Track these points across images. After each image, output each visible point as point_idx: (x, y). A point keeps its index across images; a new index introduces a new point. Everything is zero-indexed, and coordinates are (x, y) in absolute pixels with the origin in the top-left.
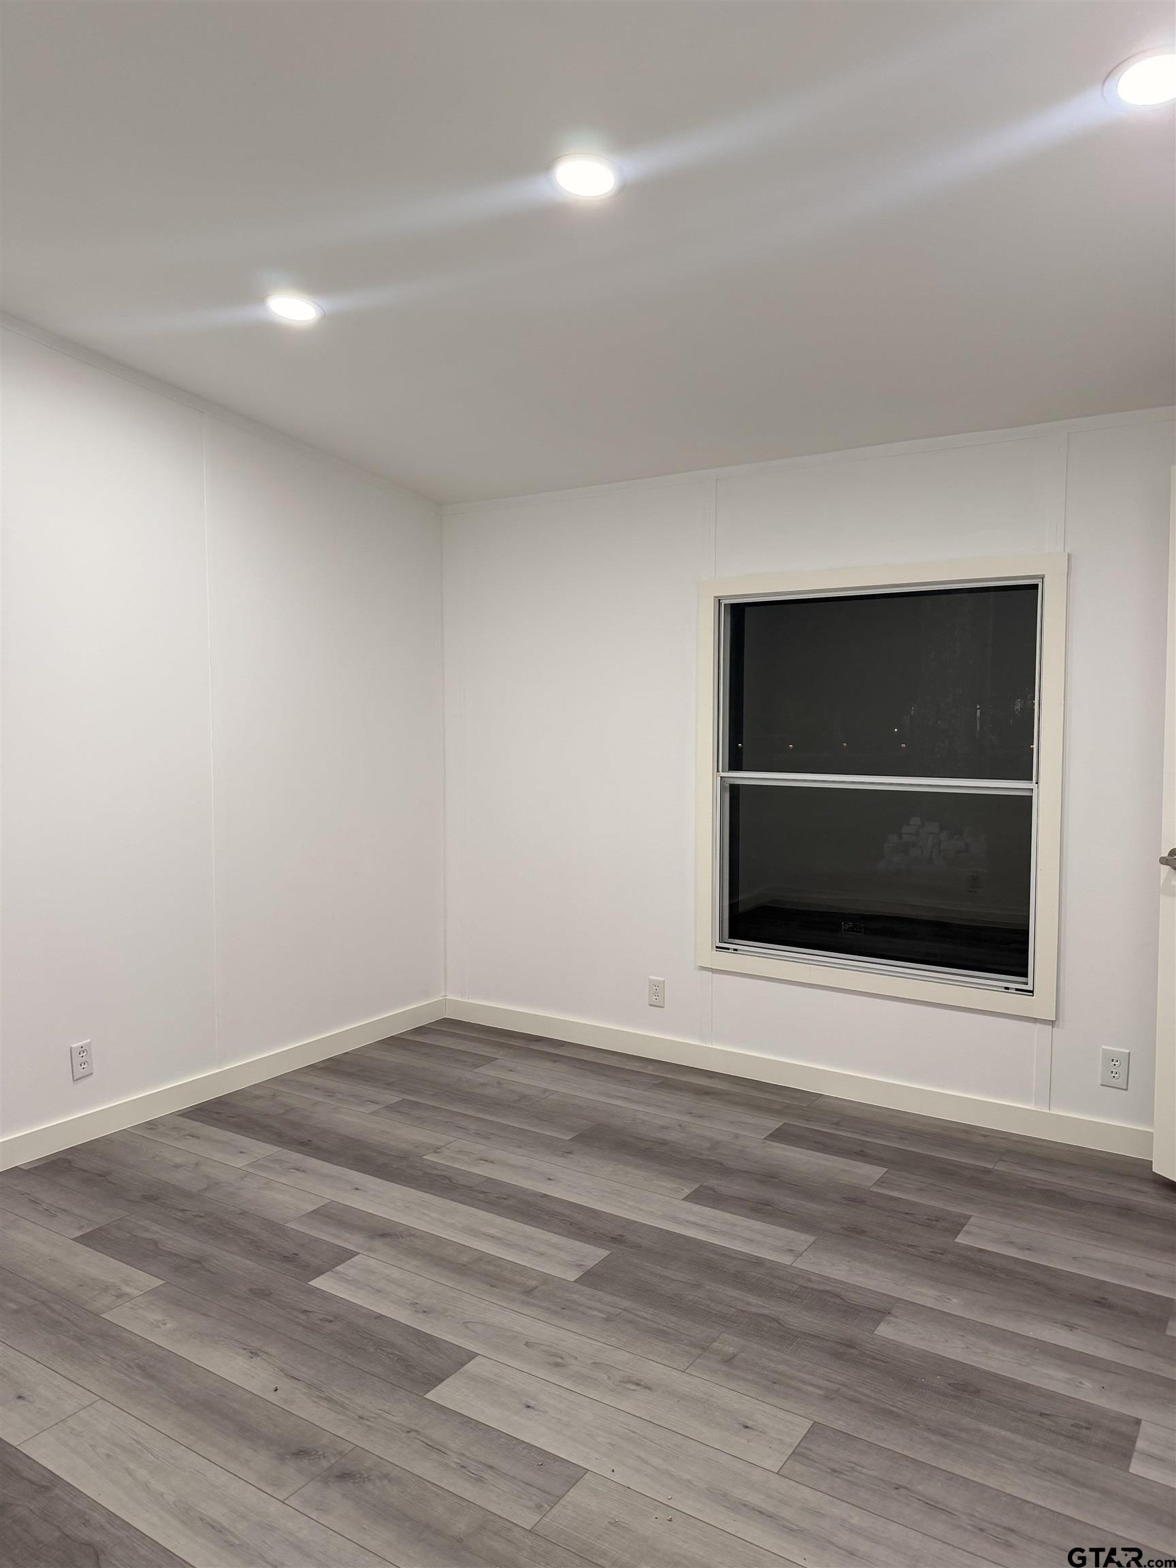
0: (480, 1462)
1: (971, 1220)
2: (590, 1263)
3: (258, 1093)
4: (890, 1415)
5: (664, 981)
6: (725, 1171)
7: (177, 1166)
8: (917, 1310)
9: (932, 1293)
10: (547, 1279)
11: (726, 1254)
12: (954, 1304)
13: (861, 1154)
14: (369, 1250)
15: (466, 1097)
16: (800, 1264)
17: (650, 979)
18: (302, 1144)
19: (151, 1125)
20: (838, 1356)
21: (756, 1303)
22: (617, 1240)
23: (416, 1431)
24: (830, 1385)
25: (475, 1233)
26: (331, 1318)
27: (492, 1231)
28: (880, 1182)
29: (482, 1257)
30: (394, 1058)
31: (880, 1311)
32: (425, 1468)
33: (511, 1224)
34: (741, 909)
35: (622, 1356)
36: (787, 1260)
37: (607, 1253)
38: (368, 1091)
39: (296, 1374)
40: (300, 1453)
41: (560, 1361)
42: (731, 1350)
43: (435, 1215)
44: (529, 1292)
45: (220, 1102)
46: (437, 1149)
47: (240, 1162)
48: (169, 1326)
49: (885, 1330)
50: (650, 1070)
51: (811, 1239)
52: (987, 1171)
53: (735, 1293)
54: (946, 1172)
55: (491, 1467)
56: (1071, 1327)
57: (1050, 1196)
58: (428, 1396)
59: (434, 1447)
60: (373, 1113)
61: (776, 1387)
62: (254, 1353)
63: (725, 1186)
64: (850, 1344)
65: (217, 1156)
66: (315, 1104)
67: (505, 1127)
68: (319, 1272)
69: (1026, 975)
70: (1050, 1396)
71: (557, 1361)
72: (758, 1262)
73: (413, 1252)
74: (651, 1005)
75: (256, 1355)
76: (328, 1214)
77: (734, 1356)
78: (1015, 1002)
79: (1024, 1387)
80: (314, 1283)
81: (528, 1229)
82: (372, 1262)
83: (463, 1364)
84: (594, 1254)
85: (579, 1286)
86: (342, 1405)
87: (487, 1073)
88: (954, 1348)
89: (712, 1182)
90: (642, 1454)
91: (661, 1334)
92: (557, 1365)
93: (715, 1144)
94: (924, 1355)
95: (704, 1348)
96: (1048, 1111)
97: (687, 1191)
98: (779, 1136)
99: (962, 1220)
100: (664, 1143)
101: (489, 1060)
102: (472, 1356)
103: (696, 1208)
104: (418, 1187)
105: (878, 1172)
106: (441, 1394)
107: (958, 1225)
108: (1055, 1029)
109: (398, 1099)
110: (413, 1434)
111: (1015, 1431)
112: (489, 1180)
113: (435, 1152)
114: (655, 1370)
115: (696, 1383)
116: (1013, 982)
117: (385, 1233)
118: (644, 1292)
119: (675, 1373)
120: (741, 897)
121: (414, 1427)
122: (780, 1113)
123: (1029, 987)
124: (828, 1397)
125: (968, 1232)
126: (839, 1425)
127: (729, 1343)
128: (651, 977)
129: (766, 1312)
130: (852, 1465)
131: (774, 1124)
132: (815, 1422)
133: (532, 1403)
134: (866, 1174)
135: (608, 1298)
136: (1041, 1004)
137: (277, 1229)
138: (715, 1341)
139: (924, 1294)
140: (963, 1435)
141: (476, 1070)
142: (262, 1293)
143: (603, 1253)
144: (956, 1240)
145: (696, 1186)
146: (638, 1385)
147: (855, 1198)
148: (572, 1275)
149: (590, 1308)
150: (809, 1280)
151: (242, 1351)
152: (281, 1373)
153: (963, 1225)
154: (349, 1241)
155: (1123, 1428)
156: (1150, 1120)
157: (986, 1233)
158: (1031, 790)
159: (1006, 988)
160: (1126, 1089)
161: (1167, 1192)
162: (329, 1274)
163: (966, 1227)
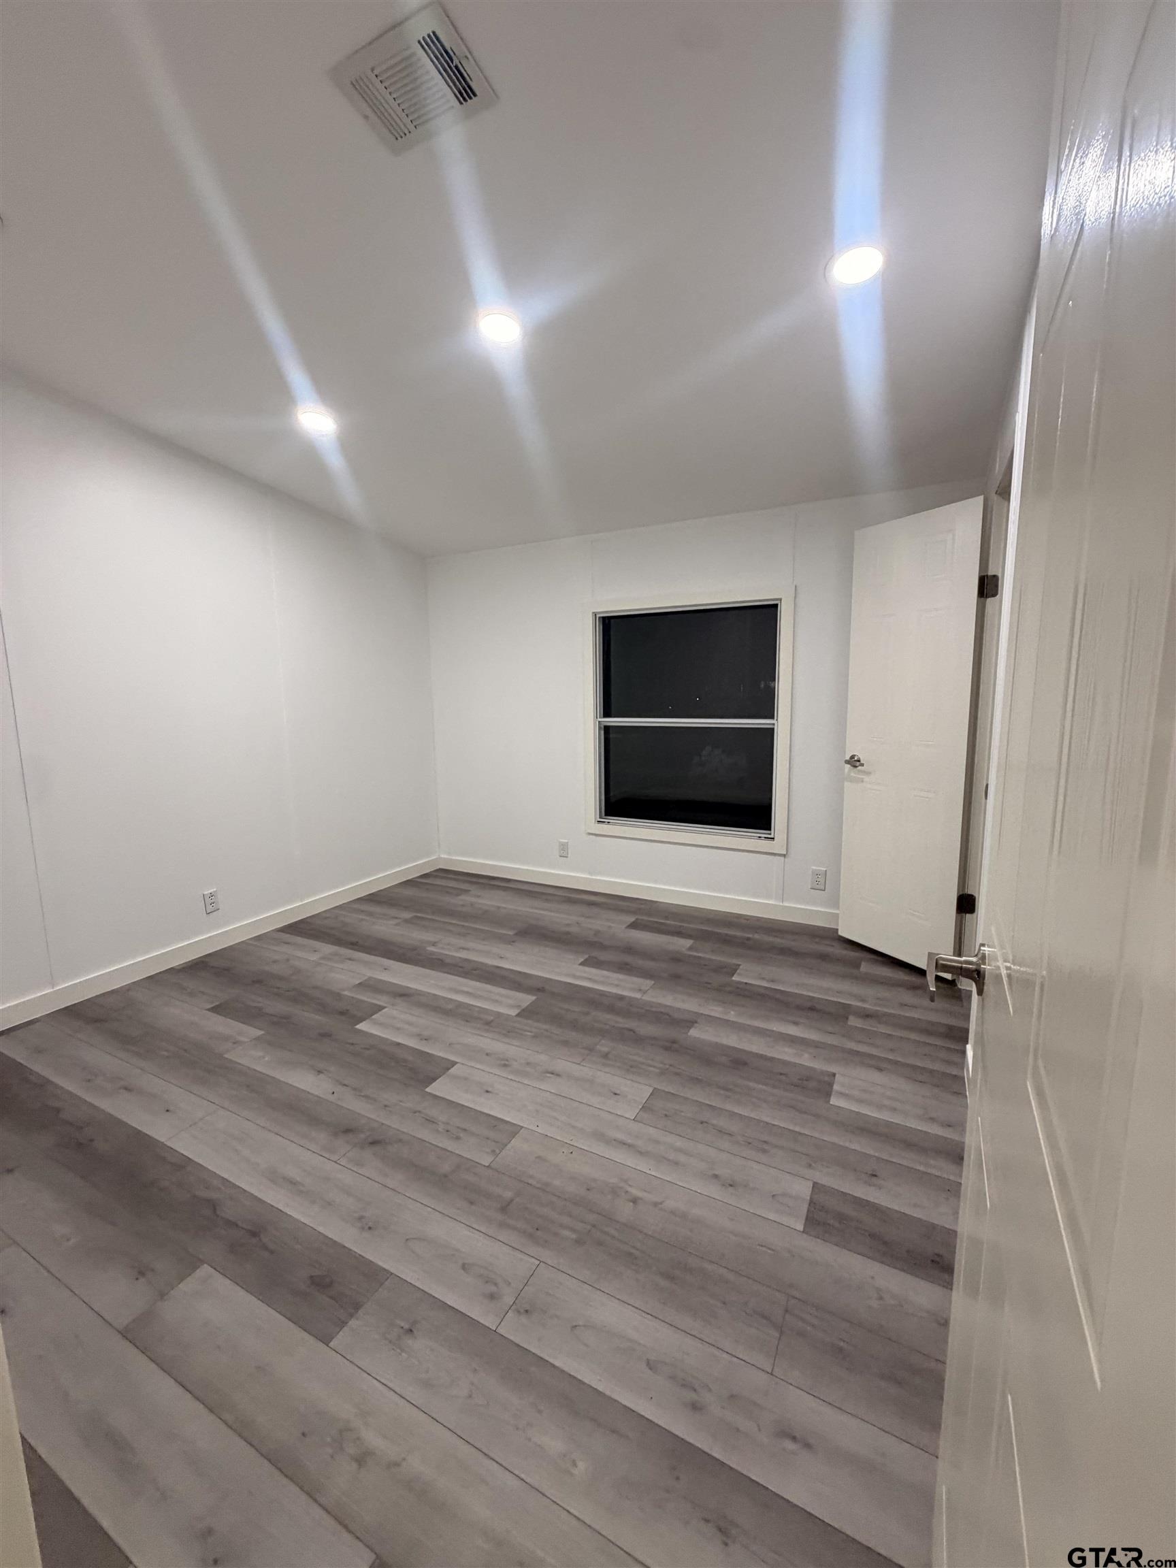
0: (458, 1128)
1: (741, 967)
2: (525, 1005)
3: (328, 915)
4: (696, 1081)
5: (567, 843)
6: (602, 947)
7: (275, 962)
8: (711, 1020)
9: (720, 1009)
10: (499, 1014)
11: (603, 994)
12: (732, 1016)
13: (679, 933)
14: (393, 1005)
15: (452, 913)
16: (646, 998)
17: (560, 842)
18: (352, 944)
19: (258, 938)
20: (666, 1049)
21: (623, 1022)
22: (540, 990)
23: (420, 1112)
24: (661, 1065)
25: (457, 992)
26: (369, 1048)
27: (466, 989)
28: (690, 948)
29: (461, 1005)
30: (409, 892)
31: (690, 1021)
32: (425, 1134)
33: (478, 984)
34: (613, 800)
35: (543, 1057)
36: (638, 996)
37: (534, 998)
38: (393, 912)
39: (346, 1083)
40: (347, 1131)
41: (507, 1063)
42: (606, 1050)
43: (433, 982)
44: (488, 1023)
45: (302, 921)
46: (434, 944)
47: (314, 957)
48: (266, 1059)
49: (694, 1032)
50: (560, 893)
51: (653, 982)
52: (748, 939)
53: (608, 1016)
54: (727, 941)
55: (465, 1130)
56: (796, 1023)
57: (784, 951)
58: (427, 1090)
59: (430, 1121)
60: (396, 925)
61: (632, 1070)
62: (320, 1072)
63: (604, 956)
64: (674, 1042)
65: (299, 954)
66: (362, 920)
67: (476, 929)
68: (361, 1020)
69: (770, 829)
70: (785, 1063)
71: (505, 1064)
72: (622, 998)
73: (420, 1005)
74: (561, 856)
75: (322, 1073)
76: (369, 986)
77: (608, 1053)
78: (764, 845)
79: (772, 1059)
80: (357, 1027)
81: (488, 987)
82: (395, 1013)
83: (448, 1069)
84: (527, 999)
85: (519, 1019)
86: (374, 1100)
87: (464, 898)
88: (731, 1040)
89: (595, 953)
90: (556, 1115)
91: (565, 1043)
92: (505, 1065)
93: (597, 933)
94: (717, 1046)
95: (591, 1050)
96: (781, 904)
97: (582, 960)
98: (633, 926)
99: (736, 967)
100: (568, 933)
101: (467, 891)
102: (454, 1064)
103: (587, 969)
104: (423, 966)
105: (689, 942)
106: (434, 1088)
107: (733, 970)
108: (786, 860)
109: (411, 916)
110: (417, 1114)
111: (766, 1085)
112: (466, 960)
113: (433, 945)
114: (562, 1065)
115: (585, 1070)
116: (763, 833)
117: (404, 995)
118: (556, 1019)
119: (575, 1066)
120: (612, 794)
121: (418, 1109)
122: (634, 913)
123: (772, 836)
124: (663, 1073)
125: (739, 974)
126: (670, 1089)
127: (604, 1046)
128: (562, 840)
129: (627, 1026)
130: (676, 1112)
131: (632, 919)
132: (655, 1088)
133: (490, 1089)
134: (683, 944)
135: (536, 1024)
136: (778, 845)
137: (338, 996)
138: (597, 1045)
139: (716, 1010)
140: (738, 1089)
141: (460, 897)
142: (326, 1035)
143: (532, 998)
144: (733, 978)
145: (586, 956)
146: (552, 1074)
147: (676, 958)
148: (514, 1012)
149: (525, 1031)
150: (652, 1007)
151: (313, 1071)
152: (337, 1083)
153: (736, 970)
154: (381, 1000)
155: (826, 1079)
156: (836, 905)
157: (749, 974)
158: (774, 724)
159: (760, 837)
160: (824, 890)
161: (847, 946)
162: (368, 1020)
163: (738, 971)
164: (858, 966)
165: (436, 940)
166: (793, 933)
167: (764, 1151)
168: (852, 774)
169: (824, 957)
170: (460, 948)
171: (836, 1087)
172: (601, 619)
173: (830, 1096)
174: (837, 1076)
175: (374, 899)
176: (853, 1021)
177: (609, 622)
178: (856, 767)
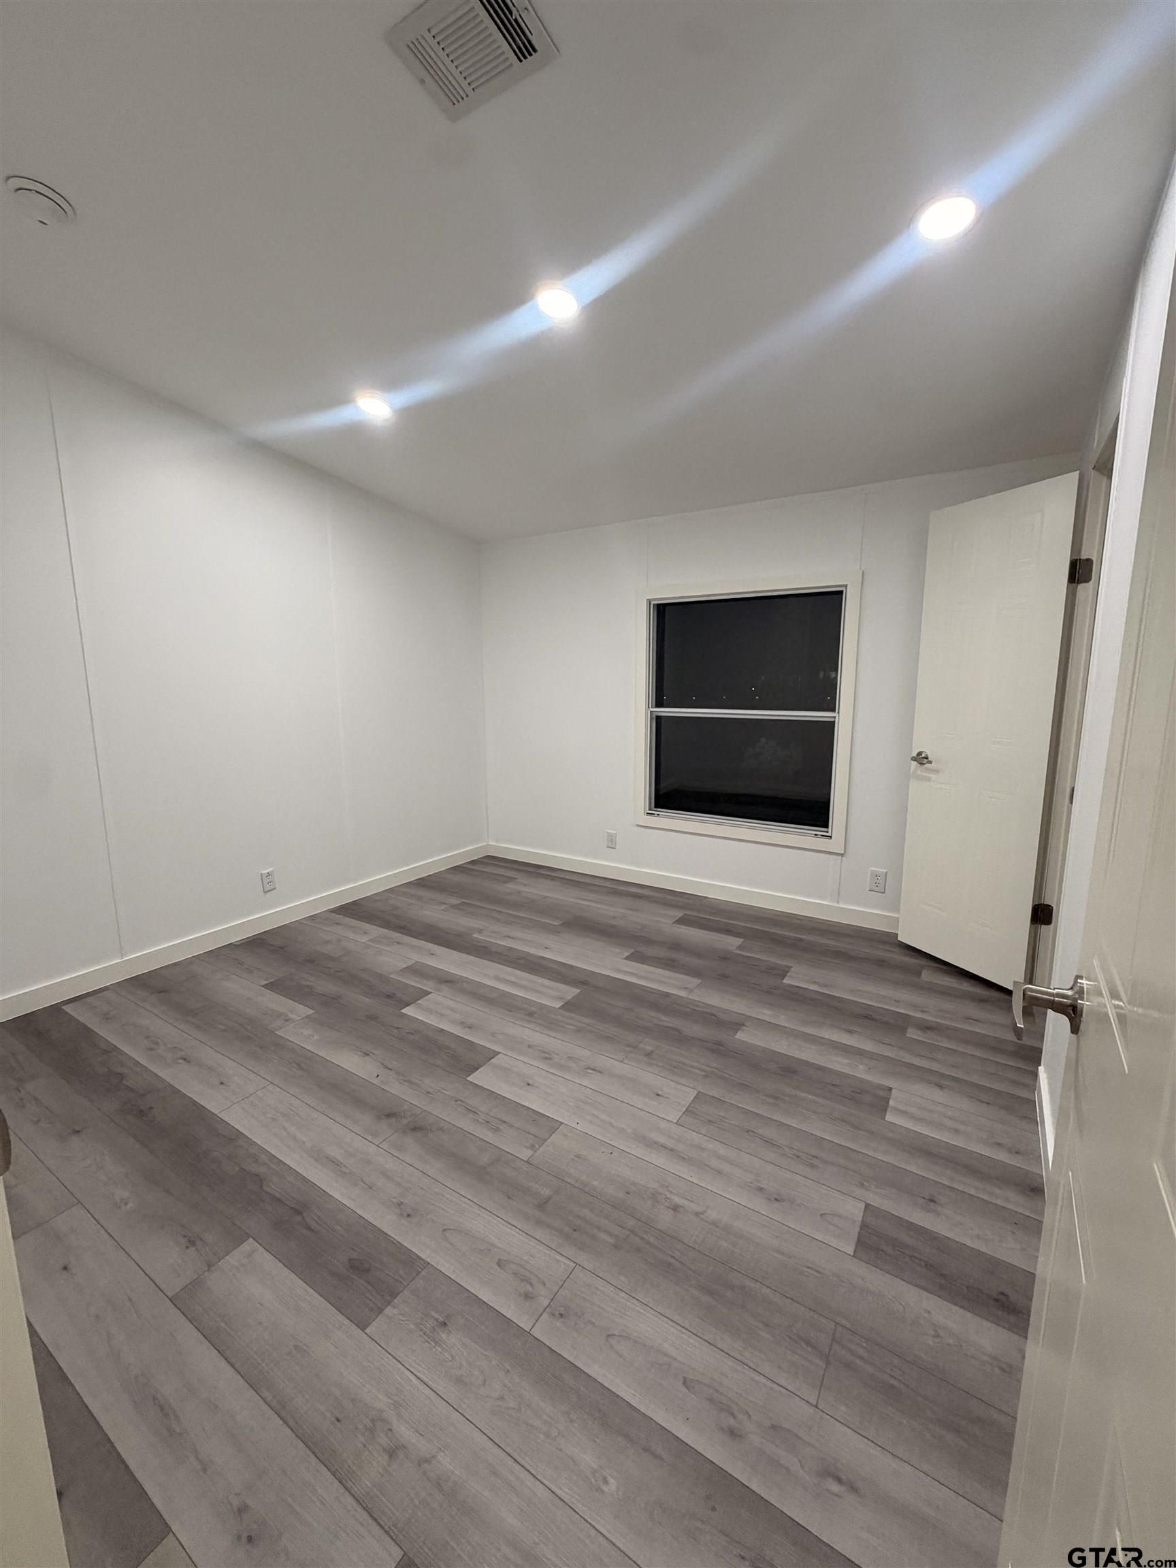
0: (499, 1119)
1: (792, 969)
2: (568, 997)
3: (377, 898)
4: (744, 1086)
5: (616, 833)
6: (650, 942)
7: (327, 942)
8: (762, 1024)
9: (768, 1012)
10: (543, 1006)
11: (648, 991)
12: (782, 1020)
13: (728, 931)
14: (438, 990)
15: (498, 901)
16: (691, 997)
17: (608, 833)
18: (401, 928)
19: (313, 918)
20: (713, 1051)
21: (667, 1021)
22: (584, 983)
23: (461, 1100)
24: (707, 1069)
25: (501, 980)
26: (413, 1032)
27: (513, 979)
28: (740, 948)
29: (505, 994)
30: (458, 878)
31: (737, 1024)
32: (465, 1123)
33: (523, 974)
34: (662, 791)
35: (584, 1052)
36: (683, 994)
37: (578, 991)
38: (442, 897)
39: (390, 1066)
40: (390, 1115)
41: (548, 1056)
42: (650, 1048)
43: (478, 970)
44: (531, 1014)
45: (355, 903)
46: (480, 931)
47: (364, 939)
48: (315, 1038)
49: (740, 1035)
50: (608, 884)
51: (700, 981)
52: (801, 940)
53: (653, 1014)
54: (777, 941)
55: (505, 1122)
56: (850, 1032)
57: (839, 955)
58: (468, 1079)
59: (472, 1111)
60: (444, 910)
61: (676, 1070)
62: (366, 1054)
63: (650, 951)
64: (720, 1044)
65: (351, 935)
66: (411, 904)
67: (522, 918)
68: (408, 1005)
69: (827, 827)
70: (838, 1073)
71: (546, 1056)
72: (667, 995)
73: (463, 991)
74: (608, 847)
75: (368, 1055)
76: (416, 970)
77: (652, 1052)
78: (821, 843)
79: (822, 1069)
80: (402, 1011)
81: (533, 977)
82: (439, 998)
83: (490, 1059)
84: (571, 992)
85: (561, 1011)
86: (416, 1084)
87: (511, 886)
88: (781, 1046)
89: (641, 948)
90: (596, 1113)
91: (608, 1039)
92: (546, 1058)
93: (644, 927)
94: (765, 1050)
95: (635, 1047)
96: (839, 906)
97: (627, 954)
98: (680, 921)
99: (787, 969)
100: (613, 926)
101: (511, 879)
102: (496, 1053)
103: (631, 963)
104: (469, 954)
105: (738, 941)
106: (477, 1077)
107: (784, 973)
108: (844, 859)
109: (458, 902)
110: (459, 1103)
111: (816, 1095)
112: (510, 949)
113: (478, 932)
114: (603, 1061)
115: (627, 1069)
116: (820, 831)
117: (447, 980)
118: (598, 1014)
119: (617, 1063)
120: (662, 787)
121: (460, 1098)
122: (683, 908)
123: (829, 834)
124: (708, 1076)
125: (790, 976)
126: (713, 1093)
127: (648, 1044)
128: (609, 831)
129: (670, 1025)
130: (721, 1118)
131: (679, 914)
132: (699, 1092)
133: (530, 1082)
134: (732, 943)
135: (578, 1018)
136: (835, 844)
137: (383, 978)
138: (640, 1042)
139: (766, 1014)
140: (787, 1098)
141: (506, 885)
142: (372, 1018)
143: (576, 991)
144: (784, 981)
145: (632, 951)
146: (594, 1070)
147: (725, 957)
148: (558, 1005)
149: (567, 1024)
150: (698, 1006)
151: (359, 1053)
152: (382, 1066)
153: (787, 972)
154: (427, 985)
155: (882, 1093)
156: (897, 910)
157: (801, 976)
158: (835, 717)
159: (816, 835)
160: (884, 893)
161: (907, 952)
162: (413, 1005)
163: (789, 974)
164: (919, 974)
165: (481, 928)
166: (848, 936)
167: (813, 1166)
168: (919, 772)
169: (881, 963)
170: (505, 936)
171: (891, 1103)
172: (656, 606)
173: (886, 1110)
174: (893, 1091)
175: (422, 883)
176: (912, 1033)
177: (664, 609)
178: (922, 764)
